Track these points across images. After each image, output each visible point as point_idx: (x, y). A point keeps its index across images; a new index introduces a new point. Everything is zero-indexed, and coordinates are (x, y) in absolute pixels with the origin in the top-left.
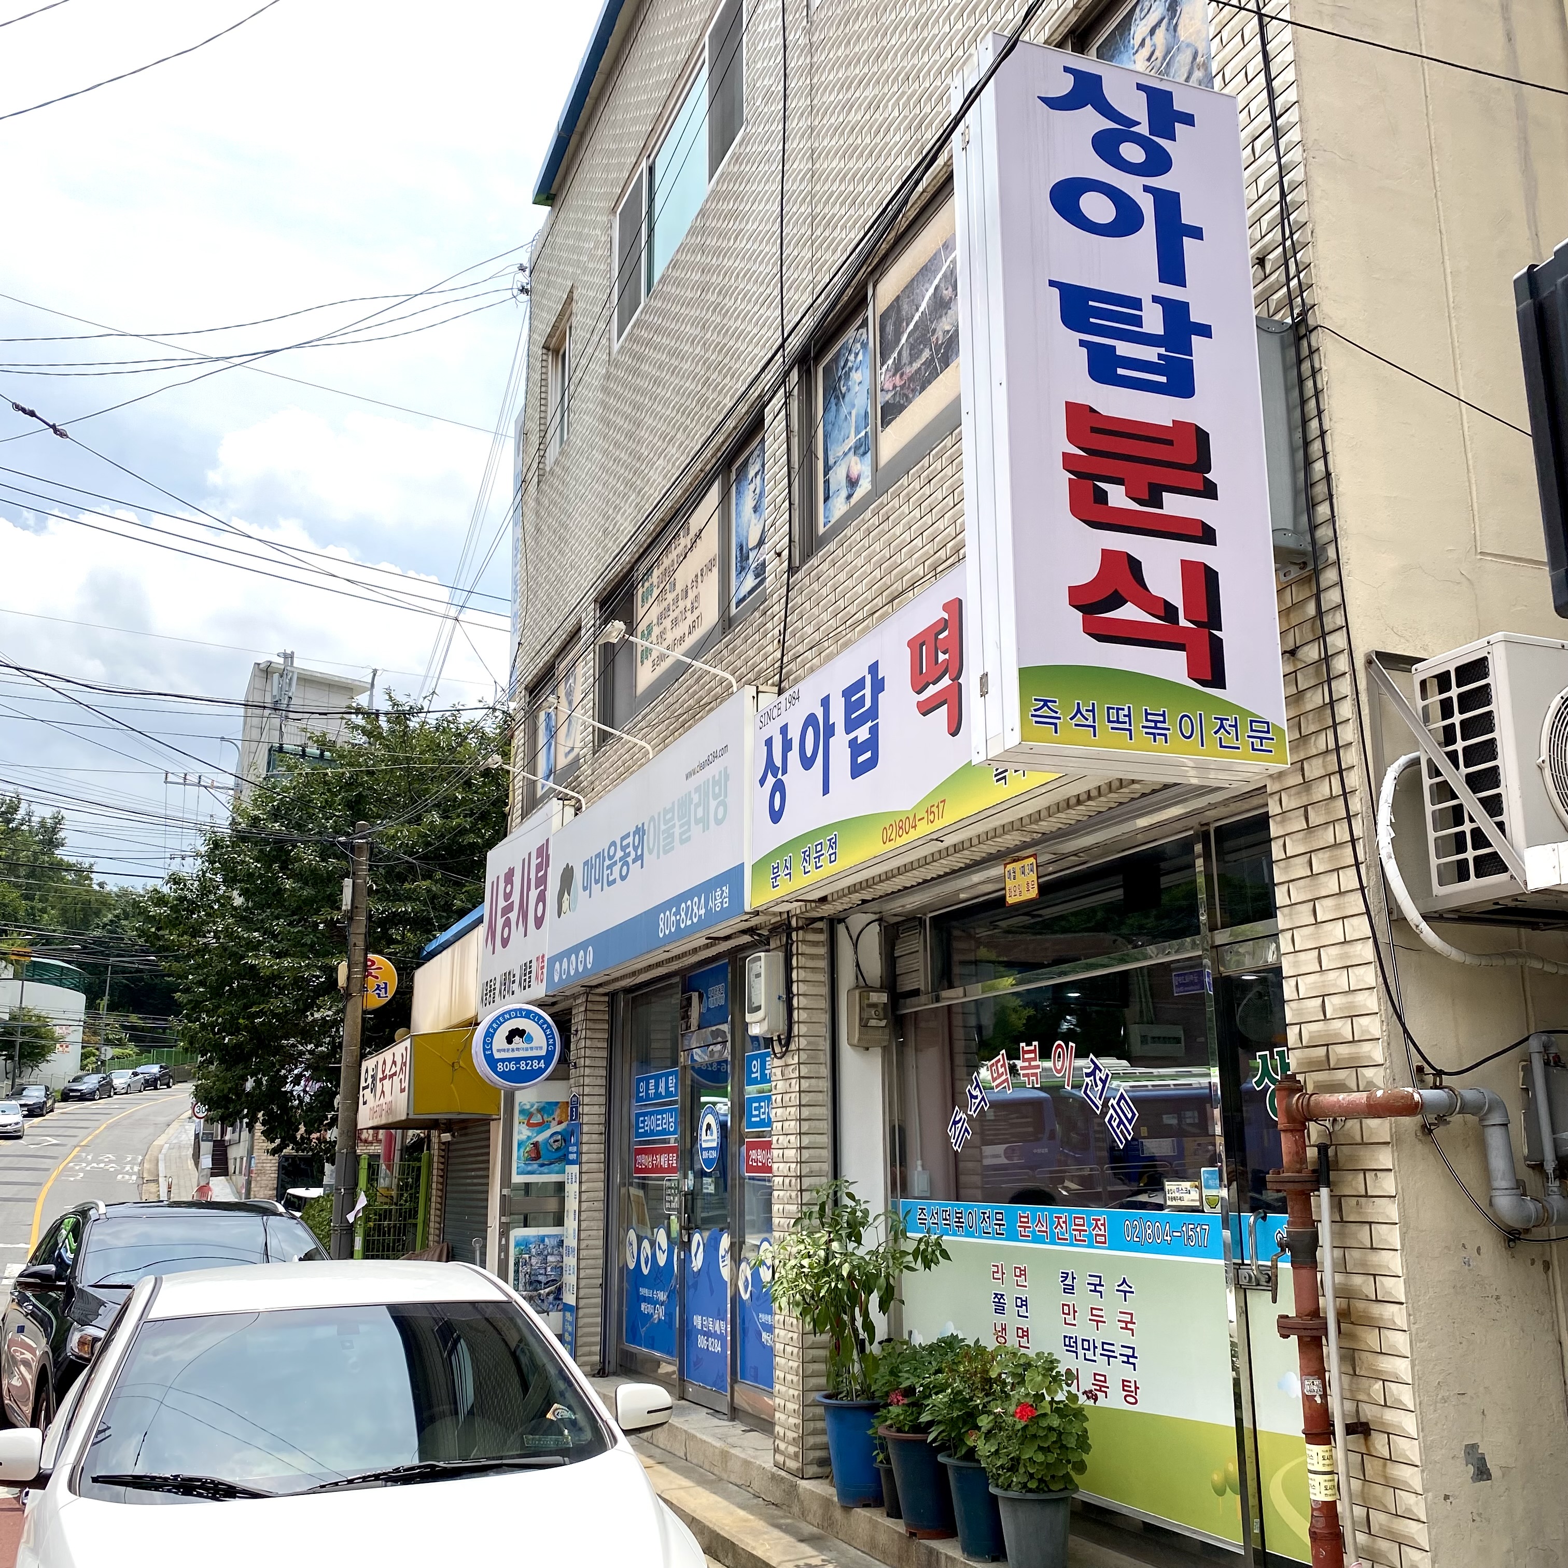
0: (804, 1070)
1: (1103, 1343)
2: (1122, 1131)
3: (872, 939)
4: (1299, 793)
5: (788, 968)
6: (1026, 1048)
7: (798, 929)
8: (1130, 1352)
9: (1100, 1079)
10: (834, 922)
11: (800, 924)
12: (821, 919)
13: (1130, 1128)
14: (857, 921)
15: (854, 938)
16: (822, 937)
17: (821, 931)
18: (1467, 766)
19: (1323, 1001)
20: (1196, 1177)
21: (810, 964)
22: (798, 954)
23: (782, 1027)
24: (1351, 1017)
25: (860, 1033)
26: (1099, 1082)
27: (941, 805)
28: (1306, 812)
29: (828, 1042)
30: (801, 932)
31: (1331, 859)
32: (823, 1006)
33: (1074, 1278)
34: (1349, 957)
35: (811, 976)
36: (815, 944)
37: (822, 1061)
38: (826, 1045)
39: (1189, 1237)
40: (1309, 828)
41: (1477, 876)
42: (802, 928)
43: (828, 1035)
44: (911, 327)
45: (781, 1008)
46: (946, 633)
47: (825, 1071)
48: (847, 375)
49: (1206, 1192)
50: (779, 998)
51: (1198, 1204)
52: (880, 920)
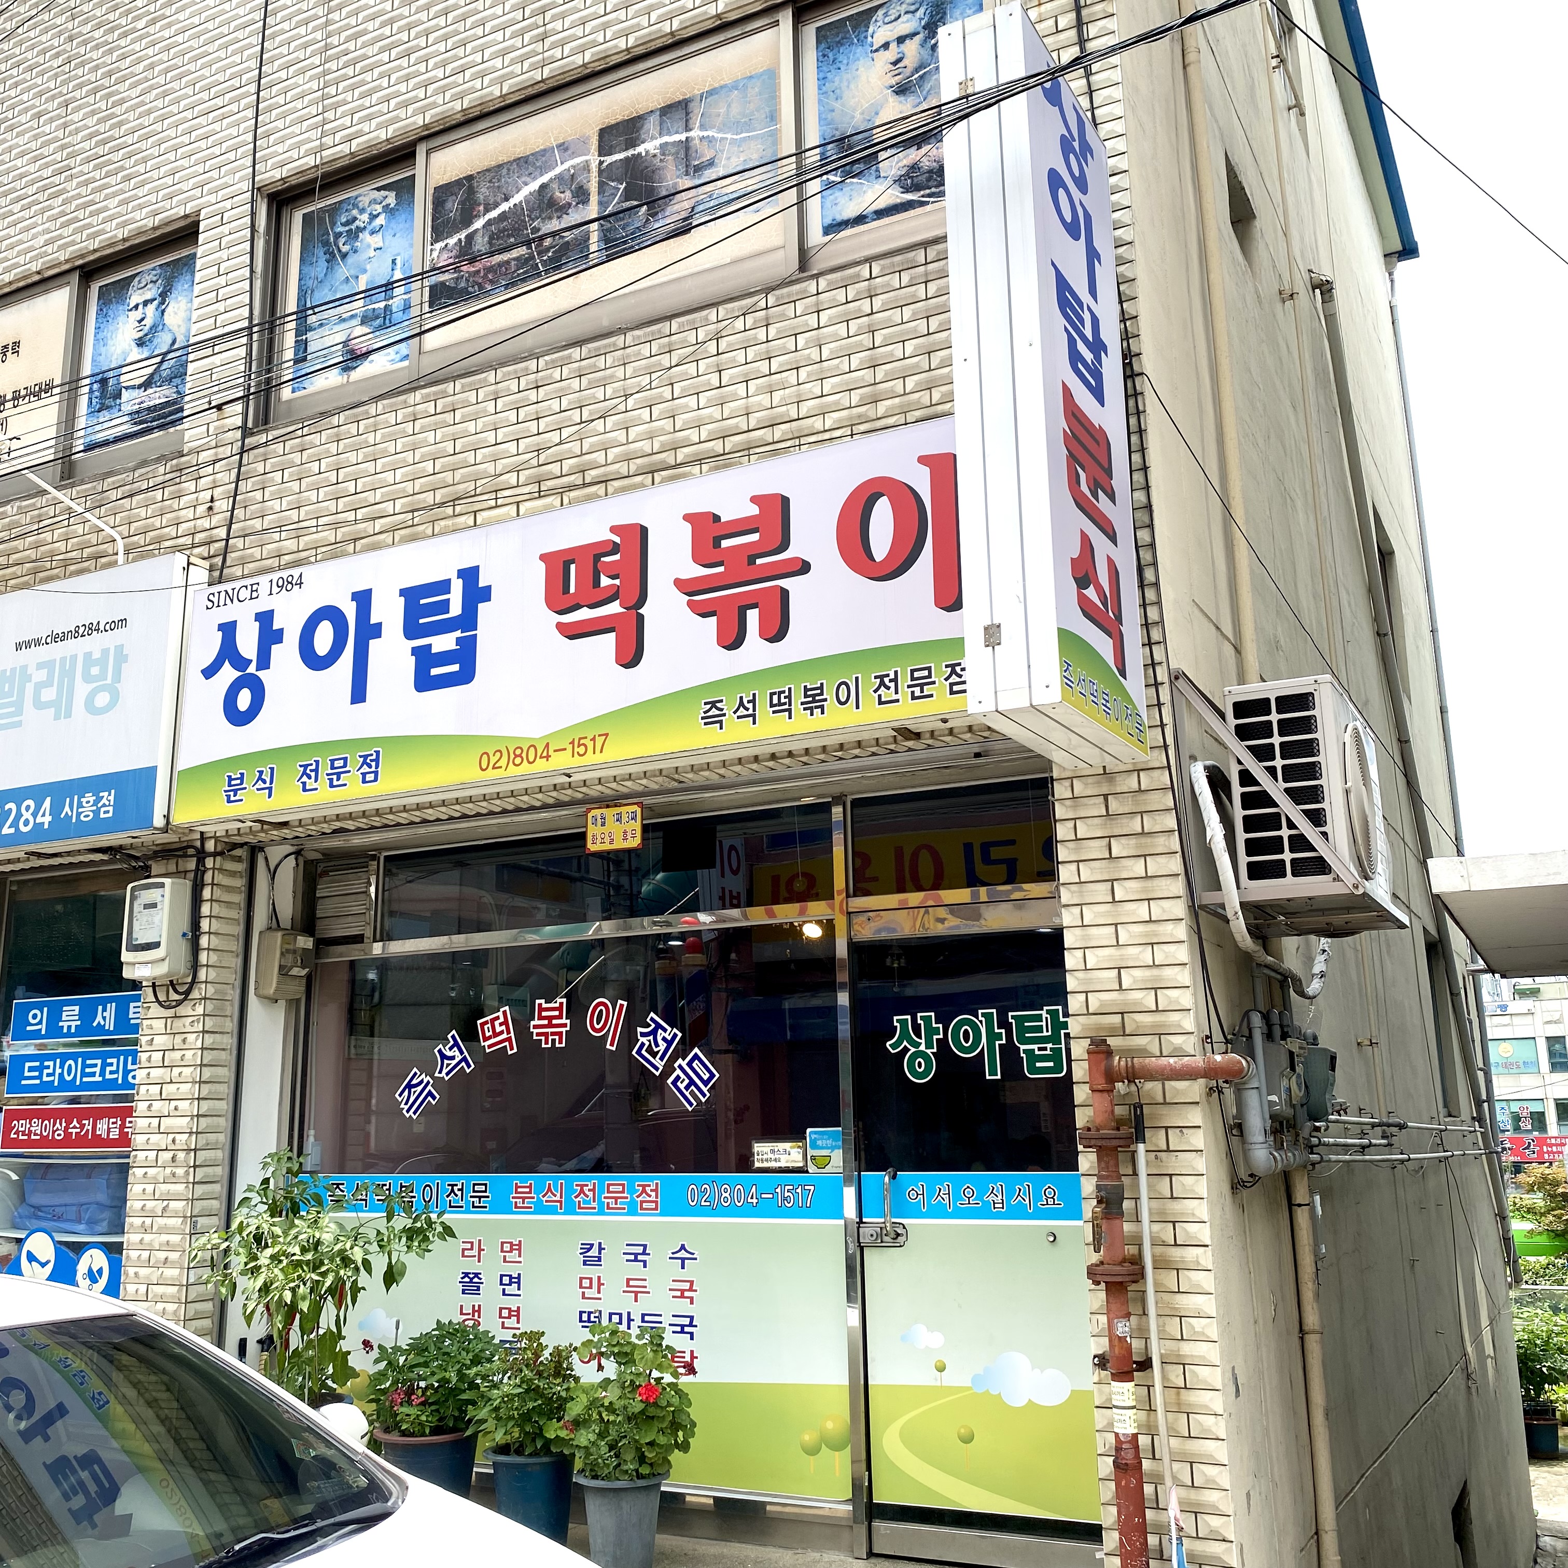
0: (210, 1023)
1: (643, 1315)
2: (692, 1093)
3: (288, 873)
4: (1098, 783)
5: (197, 901)
6: (544, 1005)
7: (215, 854)
8: (687, 1321)
9: (664, 1039)
10: (255, 850)
11: (219, 849)
12: (242, 845)
13: (705, 1090)
14: (275, 853)
15: (272, 869)
16: (241, 867)
17: (239, 859)
18: (1285, 781)
19: (1119, 973)
20: (800, 1136)
21: (226, 897)
22: (213, 884)
23: (183, 968)
24: (1156, 989)
25: (278, 983)
26: (660, 1042)
27: (599, 741)
28: (1106, 800)
29: (238, 991)
30: (218, 858)
31: (1138, 846)
32: (234, 948)
33: (601, 1249)
34: (1156, 935)
35: (225, 912)
36: (232, 874)
37: (228, 1013)
38: (234, 995)
39: (785, 1199)
40: (1108, 815)
41: (1294, 875)
42: (221, 854)
43: (238, 983)
44: (494, 214)
45: (183, 948)
46: (617, 557)
47: (231, 1025)
48: (354, 235)
49: (810, 1152)
50: (184, 935)
51: (801, 1164)
52: (298, 853)
